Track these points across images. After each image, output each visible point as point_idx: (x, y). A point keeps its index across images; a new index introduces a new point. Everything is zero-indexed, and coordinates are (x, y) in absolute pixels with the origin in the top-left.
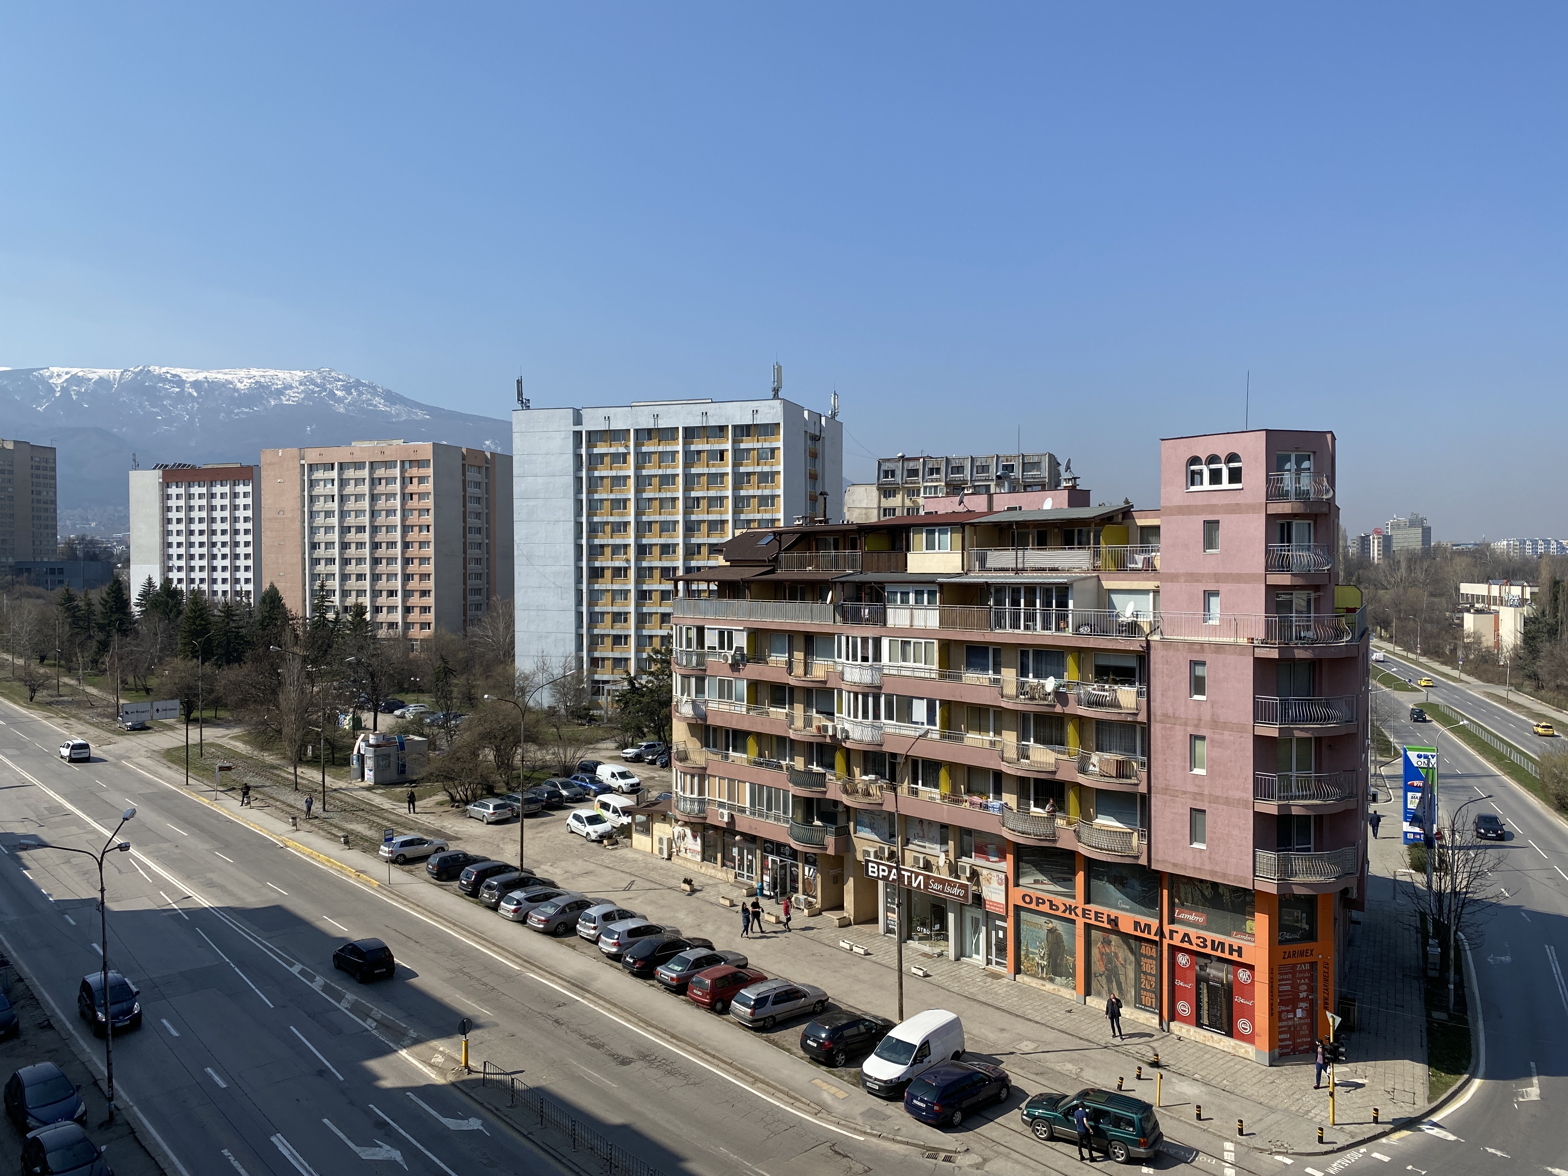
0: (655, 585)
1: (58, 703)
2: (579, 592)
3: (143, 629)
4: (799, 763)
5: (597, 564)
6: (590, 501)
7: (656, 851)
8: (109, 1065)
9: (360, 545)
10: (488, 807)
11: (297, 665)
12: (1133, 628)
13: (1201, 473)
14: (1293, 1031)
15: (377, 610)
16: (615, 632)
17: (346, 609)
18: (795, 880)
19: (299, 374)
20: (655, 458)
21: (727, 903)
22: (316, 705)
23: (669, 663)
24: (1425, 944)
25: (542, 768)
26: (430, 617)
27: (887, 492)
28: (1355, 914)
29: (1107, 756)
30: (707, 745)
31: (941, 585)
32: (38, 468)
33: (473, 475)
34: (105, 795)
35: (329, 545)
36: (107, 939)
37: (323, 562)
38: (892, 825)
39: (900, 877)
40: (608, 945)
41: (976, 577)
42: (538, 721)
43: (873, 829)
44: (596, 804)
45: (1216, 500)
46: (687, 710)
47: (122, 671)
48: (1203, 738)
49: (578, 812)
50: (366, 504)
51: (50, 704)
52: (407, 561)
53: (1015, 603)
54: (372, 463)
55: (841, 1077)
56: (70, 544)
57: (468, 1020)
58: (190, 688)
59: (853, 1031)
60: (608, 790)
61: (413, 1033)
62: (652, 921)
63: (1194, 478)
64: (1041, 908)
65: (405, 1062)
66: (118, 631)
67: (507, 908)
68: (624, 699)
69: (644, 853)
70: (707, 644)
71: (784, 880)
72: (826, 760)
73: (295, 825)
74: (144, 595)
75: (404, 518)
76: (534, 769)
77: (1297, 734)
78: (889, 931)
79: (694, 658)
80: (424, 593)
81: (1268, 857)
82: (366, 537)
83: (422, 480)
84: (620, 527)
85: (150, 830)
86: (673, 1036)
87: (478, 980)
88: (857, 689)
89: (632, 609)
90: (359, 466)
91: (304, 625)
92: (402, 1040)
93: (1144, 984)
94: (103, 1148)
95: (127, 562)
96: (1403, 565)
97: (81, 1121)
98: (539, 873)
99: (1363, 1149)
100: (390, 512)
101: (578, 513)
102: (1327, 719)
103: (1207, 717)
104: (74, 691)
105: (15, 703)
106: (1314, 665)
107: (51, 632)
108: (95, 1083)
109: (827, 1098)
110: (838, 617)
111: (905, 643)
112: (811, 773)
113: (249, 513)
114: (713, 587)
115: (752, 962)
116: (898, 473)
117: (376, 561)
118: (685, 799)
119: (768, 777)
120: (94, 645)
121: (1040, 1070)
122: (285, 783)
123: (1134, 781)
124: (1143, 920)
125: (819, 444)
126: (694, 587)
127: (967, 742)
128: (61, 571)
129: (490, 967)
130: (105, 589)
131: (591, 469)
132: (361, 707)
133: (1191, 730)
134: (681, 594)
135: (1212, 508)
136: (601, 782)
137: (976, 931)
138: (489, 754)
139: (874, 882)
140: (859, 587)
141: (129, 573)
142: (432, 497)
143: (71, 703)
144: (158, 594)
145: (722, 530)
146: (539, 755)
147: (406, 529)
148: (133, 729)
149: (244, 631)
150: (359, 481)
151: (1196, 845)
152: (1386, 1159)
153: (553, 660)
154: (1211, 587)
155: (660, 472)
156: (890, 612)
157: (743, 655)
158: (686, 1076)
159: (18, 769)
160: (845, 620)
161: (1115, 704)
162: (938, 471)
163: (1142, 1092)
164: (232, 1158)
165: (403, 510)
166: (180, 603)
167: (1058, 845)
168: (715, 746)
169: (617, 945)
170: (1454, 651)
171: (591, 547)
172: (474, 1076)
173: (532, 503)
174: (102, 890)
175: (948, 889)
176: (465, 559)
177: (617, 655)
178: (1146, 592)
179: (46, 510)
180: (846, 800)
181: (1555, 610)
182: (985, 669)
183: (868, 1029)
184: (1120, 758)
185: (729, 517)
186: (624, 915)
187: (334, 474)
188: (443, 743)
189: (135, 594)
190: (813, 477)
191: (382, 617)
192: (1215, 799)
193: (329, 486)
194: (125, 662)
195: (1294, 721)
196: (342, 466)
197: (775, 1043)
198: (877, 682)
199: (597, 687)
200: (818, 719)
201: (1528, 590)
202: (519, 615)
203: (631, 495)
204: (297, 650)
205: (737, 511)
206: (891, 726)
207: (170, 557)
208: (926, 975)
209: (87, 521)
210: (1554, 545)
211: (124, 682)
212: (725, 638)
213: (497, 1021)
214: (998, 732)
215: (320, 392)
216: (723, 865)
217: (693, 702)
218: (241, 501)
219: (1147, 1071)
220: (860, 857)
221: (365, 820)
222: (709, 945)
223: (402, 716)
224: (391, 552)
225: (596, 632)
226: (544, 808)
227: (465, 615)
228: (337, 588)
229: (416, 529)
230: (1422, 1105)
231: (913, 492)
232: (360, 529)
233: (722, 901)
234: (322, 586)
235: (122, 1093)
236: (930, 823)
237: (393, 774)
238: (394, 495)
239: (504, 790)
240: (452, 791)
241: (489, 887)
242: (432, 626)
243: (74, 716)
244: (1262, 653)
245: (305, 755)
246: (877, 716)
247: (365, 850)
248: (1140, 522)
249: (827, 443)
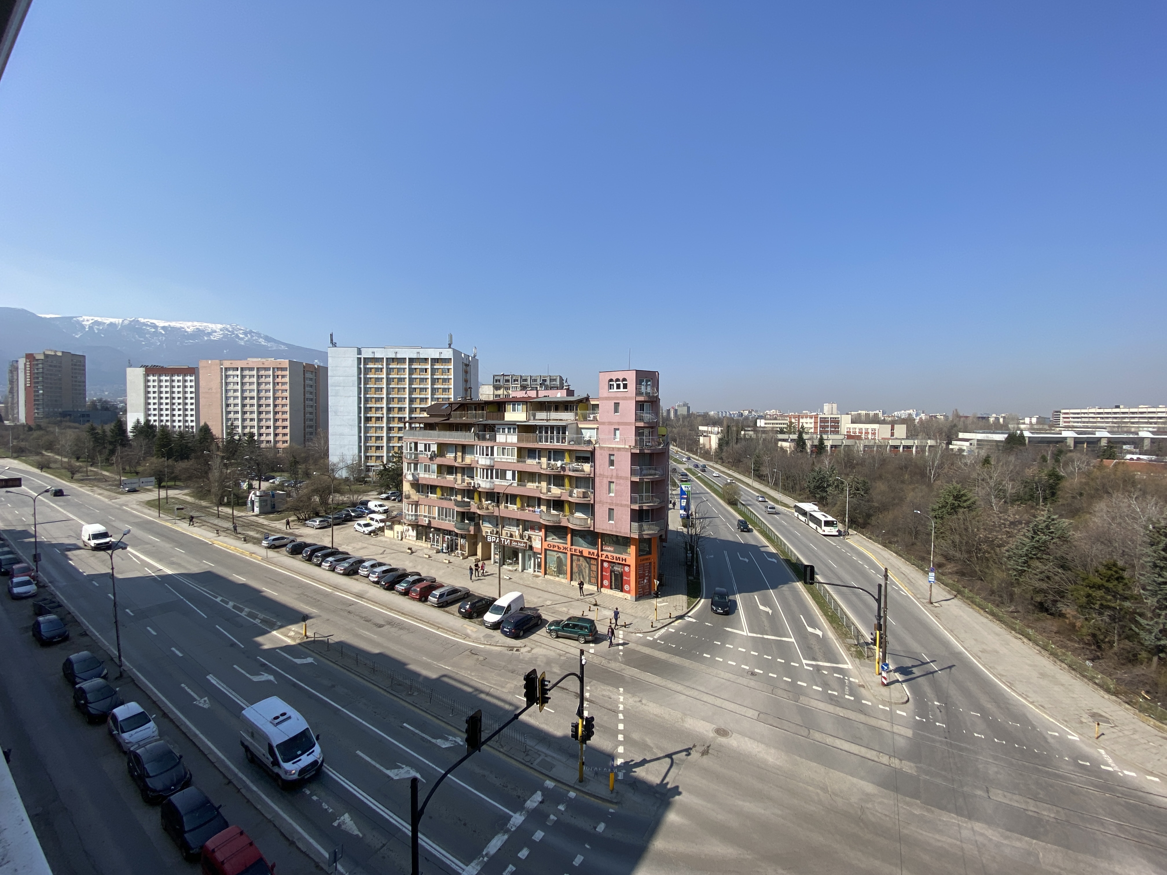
0: (395, 425)
1: (87, 479)
2: (360, 428)
3: (134, 444)
4: (459, 498)
5: (368, 415)
6: (365, 388)
7: (396, 537)
8: (119, 650)
9: (252, 405)
10: (316, 522)
11: (219, 460)
12: (589, 442)
13: (613, 385)
14: (643, 588)
15: (260, 435)
16: (376, 445)
17: (244, 434)
18: (457, 545)
19: (219, 326)
20: (395, 370)
21: (427, 556)
22: (229, 478)
23: (402, 457)
24: (687, 553)
25: (342, 504)
26: (288, 438)
27: (497, 388)
28: (664, 544)
29: (579, 490)
30: (419, 492)
31: (518, 425)
32: (75, 365)
33: (308, 375)
34: (114, 524)
35: (236, 405)
36: (116, 591)
37: (232, 413)
38: (497, 521)
39: (500, 541)
40: (373, 578)
41: (532, 423)
42: (340, 484)
43: (490, 523)
44: (368, 518)
45: (619, 395)
46: (410, 477)
47: (123, 464)
48: (613, 482)
49: (359, 522)
50: (255, 387)
51: (82, 480)
52: (275, 413)
53: (547, 432)
54: (258, 368)
55: (475, 623)
56: (93, 403)
57: (307, 615)
58: (161, 472)
59: (480, 603)
60: (374, 512)
61: (279, 624)
62: (394, 566)
63: (611, 387)
64: (555, 549)
65: (276, 636)
66: (120, 445)
67: (326, 565)
68: (381, 473)
69: (390, 538)
70: (419, 450)
71: (452, 545)
72: (471, 496)
73: (218, 533)
74: (135, 427)
75: (274, 394)
76: (338, 504)
77: (645, 480)
78: (495, 562)
79: (413, 456)
80: (284, 427)
81: (635, 525)
82: (255, 402)
83: (283, 376)
84: (379, 400)
85: (139, 539)
86: (403, 613)
87: (312, 597)
88: (484, 467)
89: (385, 435)
90: (251, 369)
91: (223, 442)
92: (273, 626)
93: (592, 575)
94: (117, 689)
95: (125, 411)
96: (681, 420)
97: (104, 677)
98: (341, 549)
99: (666, 628)
100: (267, 391)
101: (359, 393)
102: (655, 474)
103: (614, 474)
104: (96, 474)
105: (63, 480)
106: (651, 455)
107: (82, 445)
108: (112, 659)
109: (469, 632)
110: (476, 438)
111: (503, 449)
112: (464, 501)
113: (193, 390)
114: (422, 426)
115: (438, 580)
116: (501, 381)
117: (260, 413)
118: (409, 515)
119: (445, 504)
120: (107, 451)
121: (553, 611)
122: (213, 515)
123: (589, 499)
124: (592, 551)
125: (468, 368)
126: (413, 425)
127: (527, 486)
128: (88, 416)
129: (318, 591)
130: (113, 424)
131: (366, 373)
132: (253, 479)
133: (609, 480)
134: (407, 428)
135: (617, 398)
136: (370, 509)
137: (530, 559)
138: (317, 499)
139: (490, 544)
140: (485, 426)
141: (126, 418)
142: (288, 384)
143: (95, 479)
144: (143, 427)
145: (426, 402)
146: (341, 498)
147: (275, 399)
148: (129, 491)
149: (190, 445)
150: (251, 376)
151: (611, 522)
152: (673, 631)
153: (348, 457)
154: (616, 427)
155: (398, 376)
156: (497, 436)
157: (435, 454)
158: (408, 629)
159: (65, 512)
160: (479, 439)
161: (583, 471)
162: (517, 381)
163: (591, 616)
164: (186, 688)
165: (274, 390)
166: (155, 431)
167: (561, 524)
168: (422, 492)
169: (378, 577)
170: (697, 450)
171: (365, 408)
172: (309, 639)
173: (337, 388)
174: (113, 569)
175: (519, 544)
176: (304, 412)
177: (378, 454)
178: (594, 429)
179: (80, 386)
180: (479, 512)
181: (728, 435)
182: (535, 458)
183: (486, 602)
184: (584, 490)
185: (429, 396)
186: (380, 564)
187: (239, 373)
188: (294, 494)
189: (130, 426)
190: (466, 381)
191: (263, 438)
192: (617, 505)
193: (236, 378)
194: (124, 459)
195: (644, 475)
196: (242, 369)
197: (447, 612)
198: (492, 464)
199: (368, 469)
200: (467, 480)
201: (720, 429)
202: (330, 437)
203: (385, 386)
204: (219, 453)
205: (433, 394)
206: (497, 482)
207: (149, 409)
208: (510, 579)
209: (103, 391)
210: (728, 413)
211: (124, 469)
212: (427, 447)
213: (321, 614)
214: (539, 483)
215: (231, 335)
216: (426, 541)
217: (413, 474)
218: (188, 384)
219: (593, 607)
220: (484, 534)
221: (254, 530)
222: (418, 574)
223: (274, 483)
224: (268, 409)
225: (368, 444)
226: (343, 521)
227: (305, 437)
228: (240, 425)
229: (280, 399)
230: (685, 610)
231: (507, 389)
232: (252, 398)
233: (425, 556)
234: (232, 424)
235: (128, 664)
236: (513, 519)
237: (269, 508)
238: (269, 383)
239: (324, 514)
240: (299, 515)
241: (317, 556)
242: (289, 442)
243: (96, 486)
244: (634, 451)
245: (223, 501)
246: (492, 478)
247: (254, 543)
248: (592, 403)
249: (472, 367)
